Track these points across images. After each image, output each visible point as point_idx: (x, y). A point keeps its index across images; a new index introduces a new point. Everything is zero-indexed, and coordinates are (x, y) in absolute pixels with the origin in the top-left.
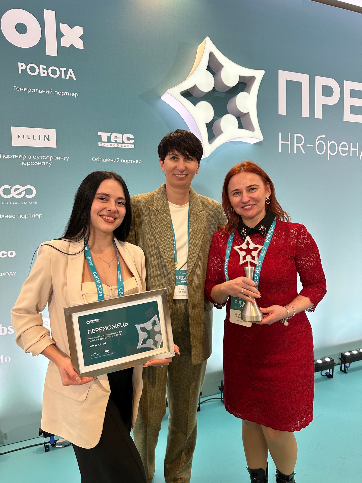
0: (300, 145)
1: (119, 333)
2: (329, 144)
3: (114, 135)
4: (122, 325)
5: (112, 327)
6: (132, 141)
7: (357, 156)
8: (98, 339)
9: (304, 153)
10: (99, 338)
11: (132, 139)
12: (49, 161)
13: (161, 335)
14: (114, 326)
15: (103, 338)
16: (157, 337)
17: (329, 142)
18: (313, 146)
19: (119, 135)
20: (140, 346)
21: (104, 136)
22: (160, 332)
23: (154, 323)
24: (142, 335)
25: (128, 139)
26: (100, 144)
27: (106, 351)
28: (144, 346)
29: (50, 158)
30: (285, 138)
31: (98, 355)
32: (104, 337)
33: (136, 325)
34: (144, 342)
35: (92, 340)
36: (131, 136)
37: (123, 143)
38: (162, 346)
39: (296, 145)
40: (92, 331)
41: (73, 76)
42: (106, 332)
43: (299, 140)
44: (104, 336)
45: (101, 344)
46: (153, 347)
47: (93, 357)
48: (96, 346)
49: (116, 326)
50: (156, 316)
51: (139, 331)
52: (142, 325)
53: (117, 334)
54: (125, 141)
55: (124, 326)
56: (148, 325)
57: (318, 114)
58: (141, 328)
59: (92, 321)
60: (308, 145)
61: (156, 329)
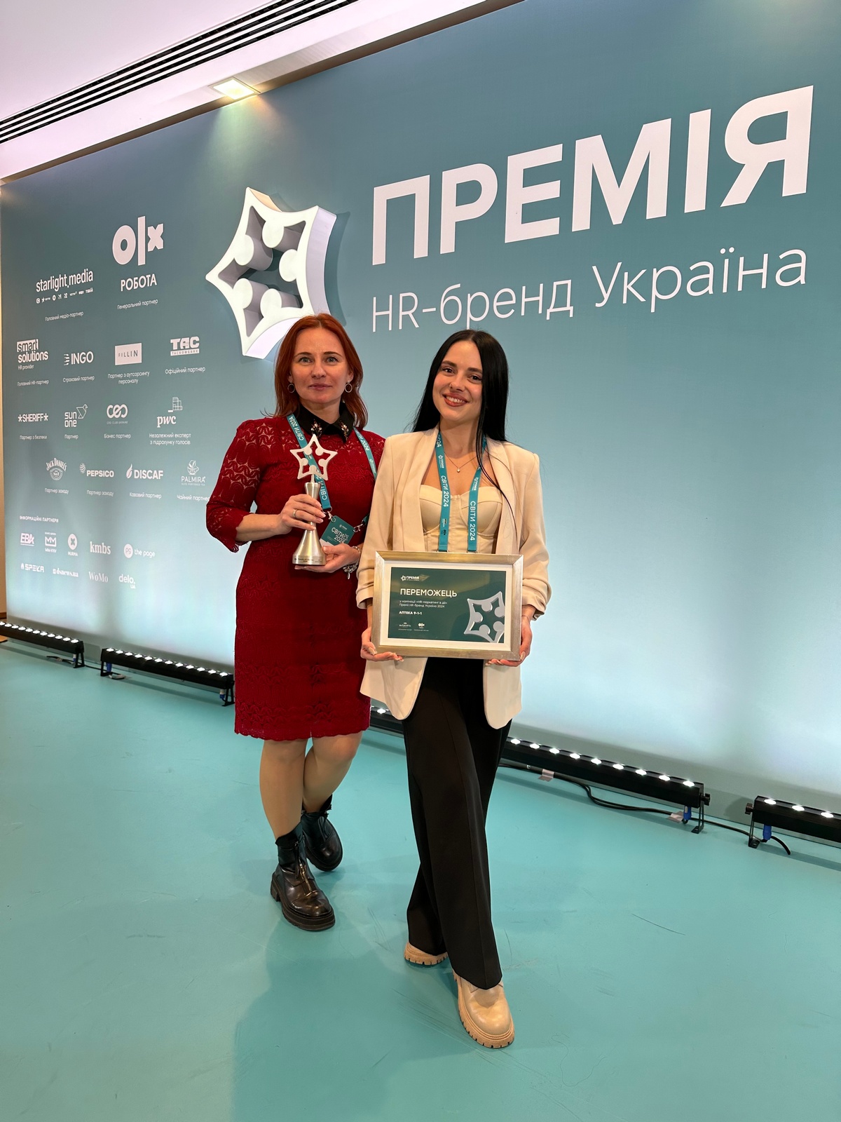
0: (410, 313)
1: (442, 605)
2: (470, 300)
3: (183, 340)
4: (448, 594)
5: (434, 593)
6: (198, 345)
7: (540, 312)
8: (412, 605)
9: (417, 326)
10: (414, 604)
11: (198, 342)
12: (135, 378)
13: (504, 623)
14: (437, 593)
15: (419, 606)
16: (497, 625)
17: (469, 295)
18: (434, 309)
19: (187, 340)
20: (468, 631)
21: (174, 342)
22: (502, 620)
23: (496, 604)
24: (475, 617)
25: (195, 342)
26: (172, 354)
27: (420, 625)
28: (475, 633)
29: (137, 374)
30: (382, 306)
31: (409, 628)
32: (420, 604)
33: (468, 599)
34: (476, 627)
35: (403, 603)
36: (197, 339)
37: (190, 348)
38: (502, 641)
39: (401, 313)
40: (407, 592)
41: (155, 281)
42: (423, 598)
43: (408, 303)
44: (421, 602)
45: (415, 613)
46: (489, 638)
47: (402, 628)
48: (408, 613)
49: (440, 593)
50: (500, 593)
51: (472, 609)
52: (478, 602)
53: (439, 604)
54: (192, 346)
55: (450, 596)
56: (486, 605)
57: (447, 244)
58: (474, 605)
59: (409, 577)
60: (424, 311)
61: (498, 613)
